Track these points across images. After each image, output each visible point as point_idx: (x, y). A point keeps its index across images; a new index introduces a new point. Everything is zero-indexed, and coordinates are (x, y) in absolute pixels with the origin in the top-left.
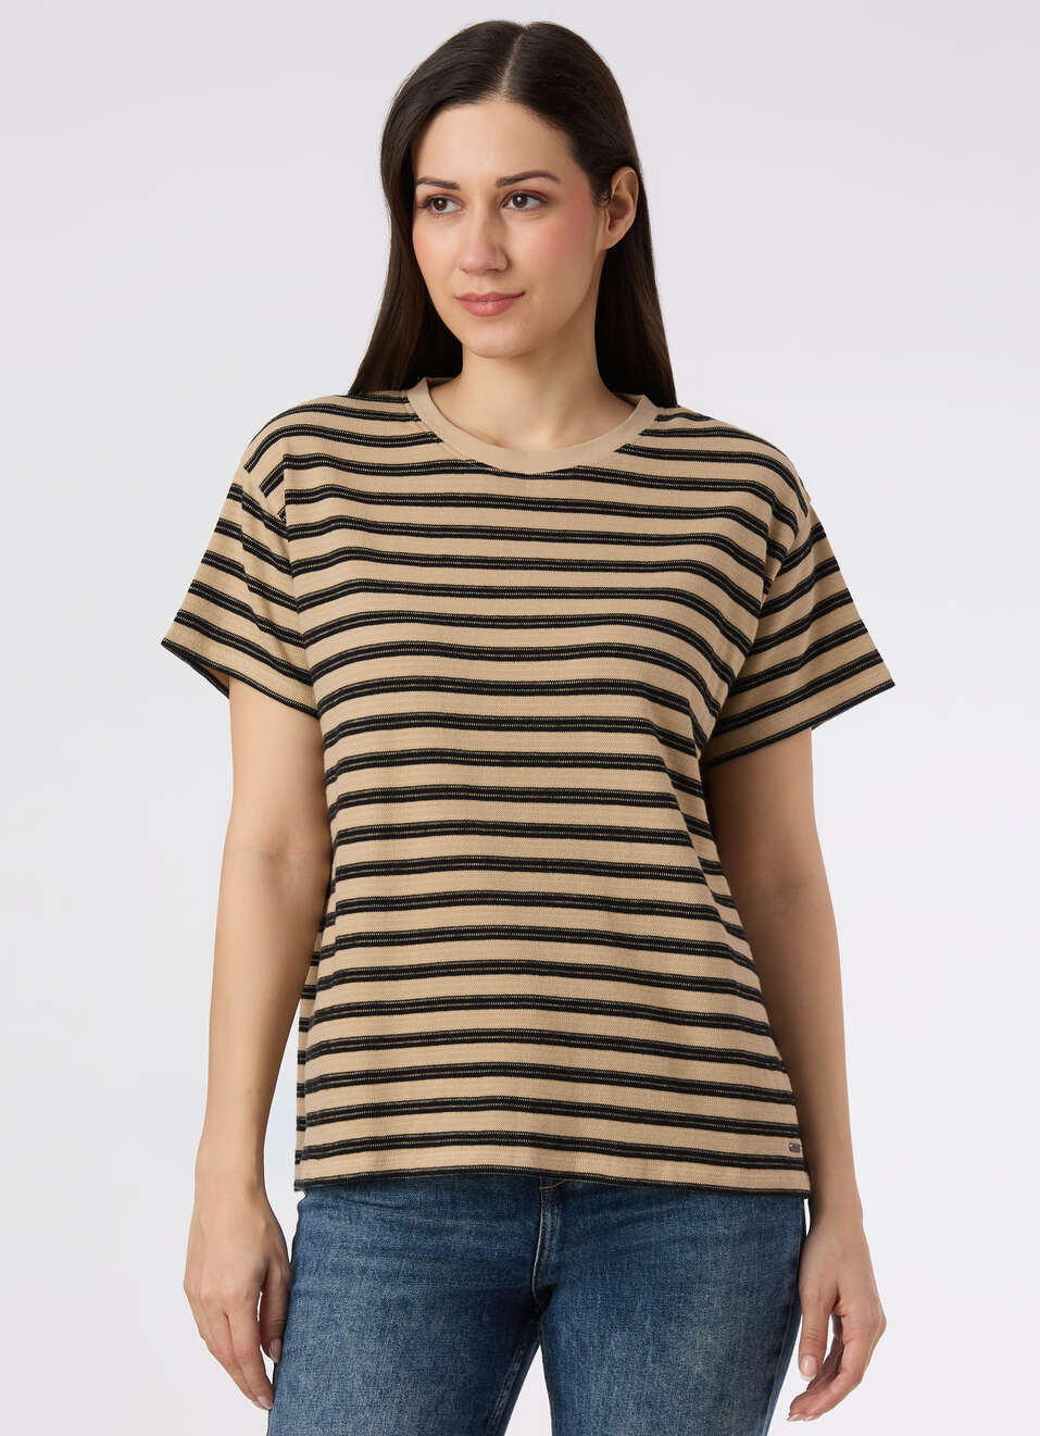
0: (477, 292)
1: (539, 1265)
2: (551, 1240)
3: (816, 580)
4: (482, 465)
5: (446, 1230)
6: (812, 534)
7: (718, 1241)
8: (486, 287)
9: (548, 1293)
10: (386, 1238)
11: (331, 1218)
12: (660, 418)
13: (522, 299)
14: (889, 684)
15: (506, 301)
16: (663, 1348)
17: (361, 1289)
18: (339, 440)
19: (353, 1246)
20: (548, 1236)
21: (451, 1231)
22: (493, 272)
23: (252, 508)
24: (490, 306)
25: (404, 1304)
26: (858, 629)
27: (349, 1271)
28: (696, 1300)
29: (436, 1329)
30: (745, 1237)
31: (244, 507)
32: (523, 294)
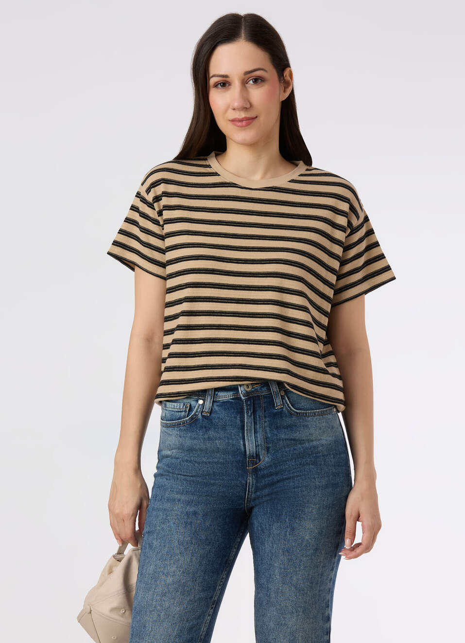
0: (239, 117)
1: (248, 498)
2: (252, 488)
3: (366, 237)
4: (235, 184)
5: (211, 484)
6: (364, 219)
7: (316, 487)
8: (242, 115)
9: (251, 510)
10: (188, 487)
11: (167, 479)
12: (307, 170)
13: (256, 120)
14: (394, 278)
15: (250, 120)
16: (293, 529)
17: (178, 507)
18: (179, 174)
19: (175, 490)
20: (251, 487)
21: (213, 484)
22: (245, 109)
23: (143, 200)
24: (244, 123)
25: (195, 513)
26: (382, 257)
27: (174, 500)
28: (306, 510)
29: (208, 524)
30: (326, 486)
31: (141, 200)
32: (257, 117)
